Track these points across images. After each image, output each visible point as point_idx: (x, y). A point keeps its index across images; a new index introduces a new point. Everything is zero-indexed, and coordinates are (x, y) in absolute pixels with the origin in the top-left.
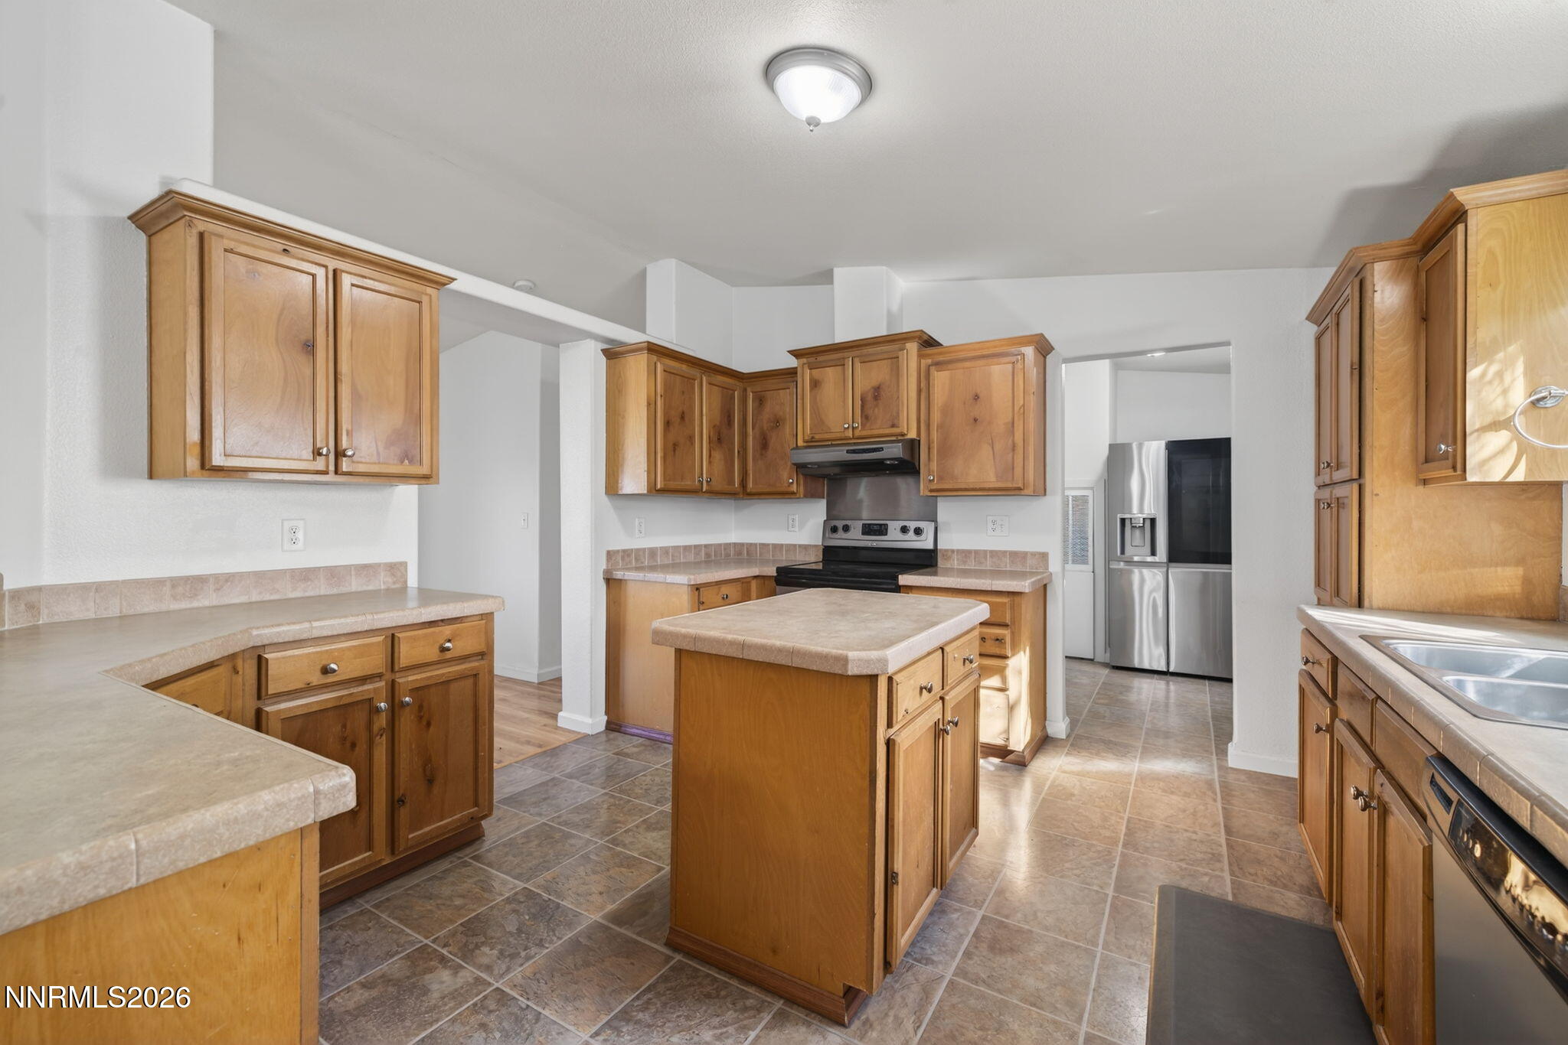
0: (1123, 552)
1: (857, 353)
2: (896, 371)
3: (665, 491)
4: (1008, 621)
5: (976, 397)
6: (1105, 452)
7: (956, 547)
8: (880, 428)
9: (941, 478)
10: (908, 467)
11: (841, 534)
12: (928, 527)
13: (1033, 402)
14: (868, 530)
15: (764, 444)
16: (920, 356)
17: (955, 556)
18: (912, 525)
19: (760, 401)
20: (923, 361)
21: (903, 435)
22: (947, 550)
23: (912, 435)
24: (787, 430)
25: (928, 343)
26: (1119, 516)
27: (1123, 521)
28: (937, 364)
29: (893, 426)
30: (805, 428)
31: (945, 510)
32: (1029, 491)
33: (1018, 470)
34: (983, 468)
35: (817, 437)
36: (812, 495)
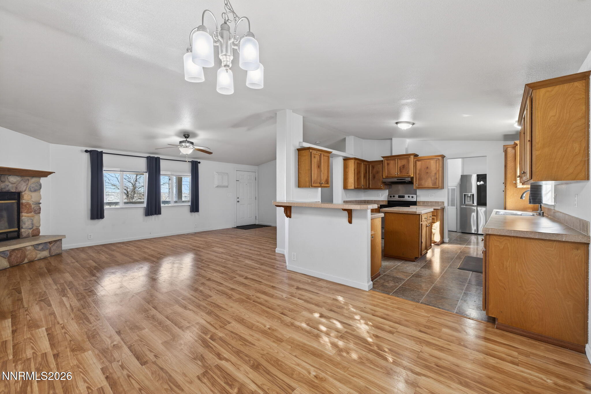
0: (465, 203)
1: (399, 157)
2: (408, 162)
3: (357, 188)
4: (435, 215)
5: (427, 168)
6: (460, 177)
7: (421, 200)
8: (404, 174)
9: (419, 185)
10: (411, 183)
11: (392, 197)
12: (415, 196)
13: (441, 169)
14: (400, 197)
15: (374, 177)
16: (414, 158)
17: (421, 203)
18: (411, 196)
19: (373, 167)
20: (415, 160)
21: (410, 176)
22: (419, 201)
23: (412, 176)
24: (380, 174)
25: (416, 156)
26: (464, 194)
27: (465, 195)
28: (417, 160)
29: (408, 174)
30: (385, 174)
31: (419, 192)
32: (440, 188)
33: (437, 184)
34: (429, 183)
35: (388, 176)
36: (385, 189)
